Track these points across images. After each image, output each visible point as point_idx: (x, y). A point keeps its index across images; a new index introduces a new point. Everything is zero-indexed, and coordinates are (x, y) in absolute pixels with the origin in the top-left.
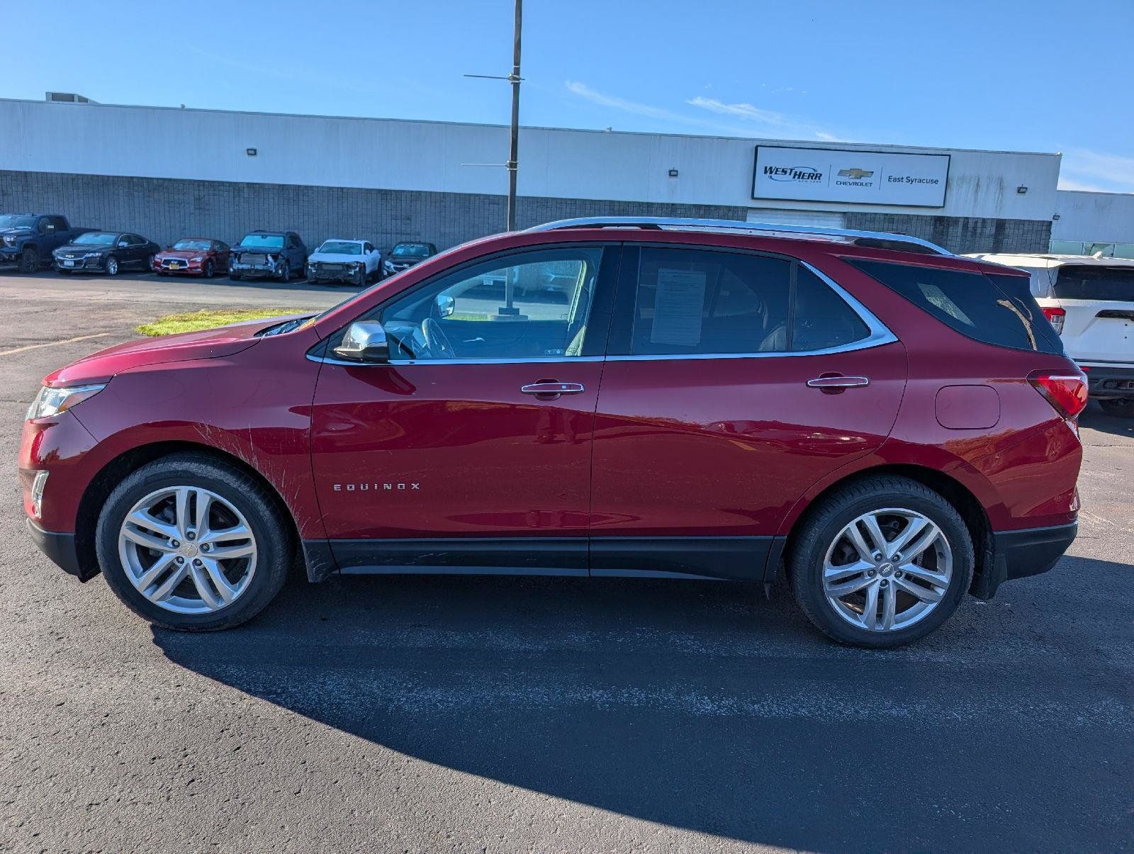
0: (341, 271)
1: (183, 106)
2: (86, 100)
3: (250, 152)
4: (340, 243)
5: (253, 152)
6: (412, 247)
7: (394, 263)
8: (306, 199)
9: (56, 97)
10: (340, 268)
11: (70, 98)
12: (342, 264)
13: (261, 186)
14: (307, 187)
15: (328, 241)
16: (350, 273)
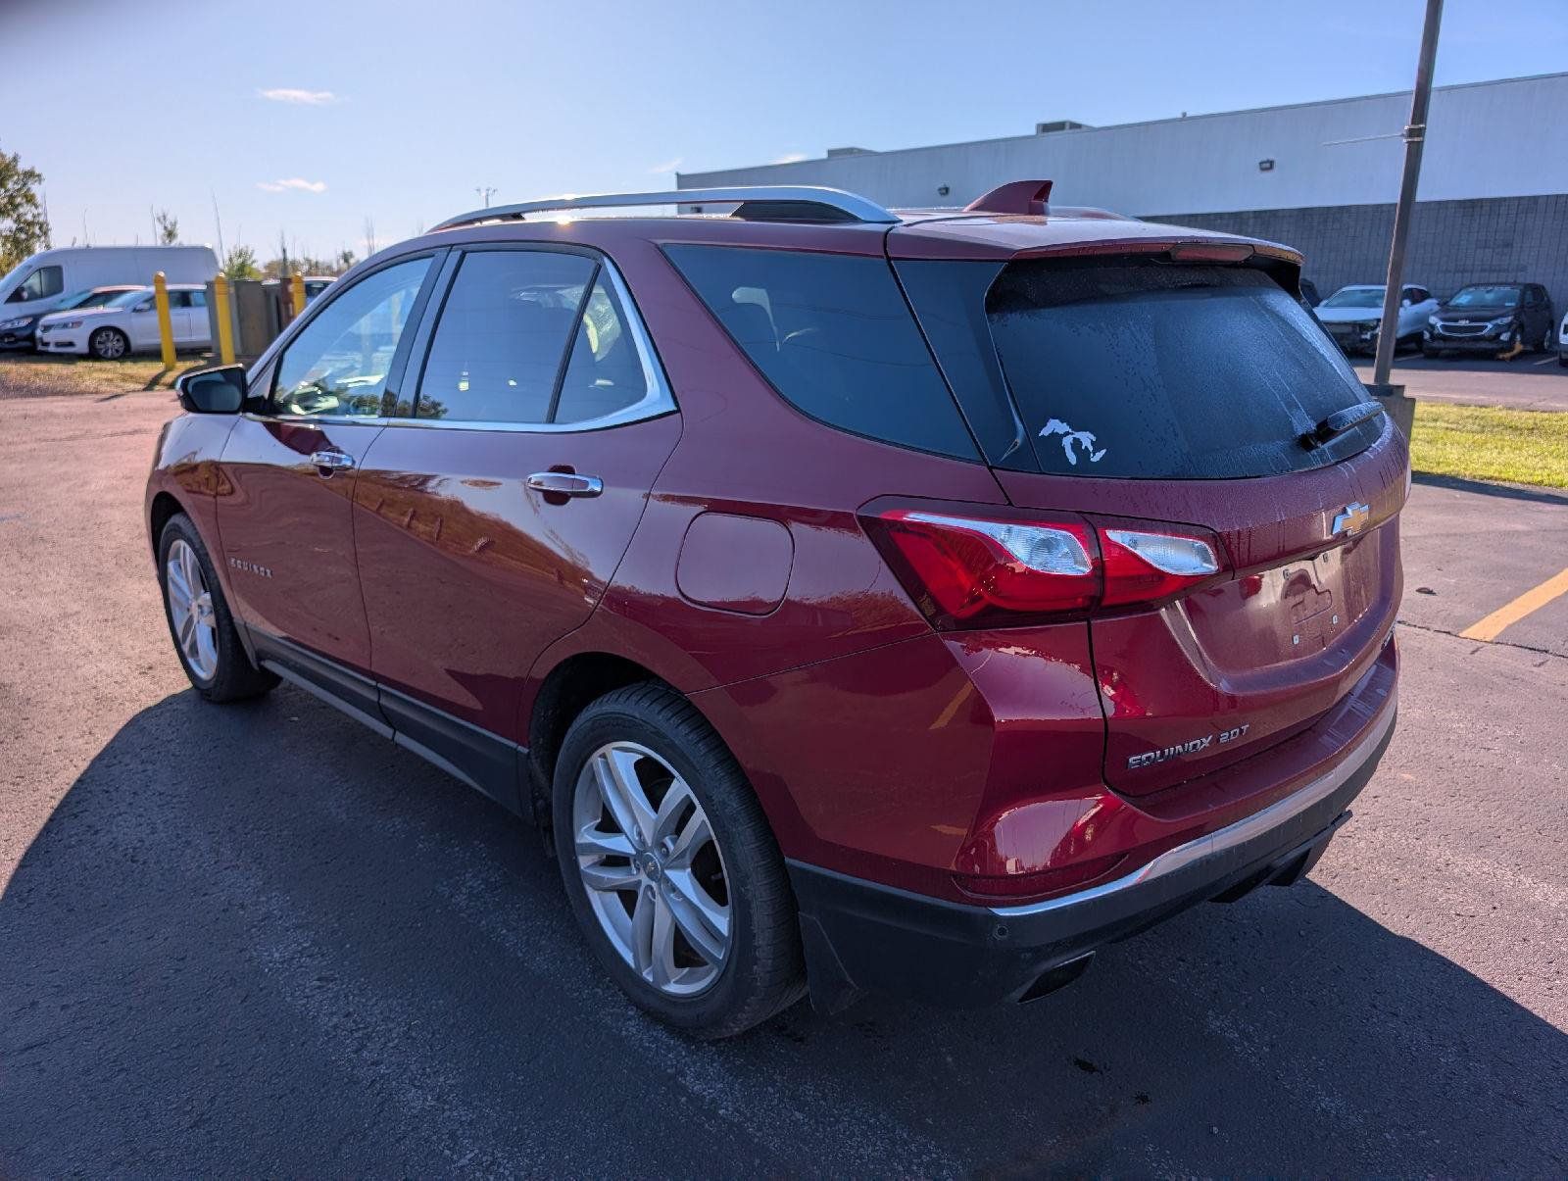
0: (1348, 334)
1: (1184, 114)
2: (1079, 126)
3: (1265, 165)
4: (1363, 291)
5: (1268, 166)
6: (1488, 292)
7: (1443, 320)
8: (1337, 225)
9: (1046, 128)
10: (1348, 329)
11: (1059, 126)
12: (1354, 324)
13: (1274, 213)
14: (1341, 209)
15: (1344, 289)
16: (1363, 337)
